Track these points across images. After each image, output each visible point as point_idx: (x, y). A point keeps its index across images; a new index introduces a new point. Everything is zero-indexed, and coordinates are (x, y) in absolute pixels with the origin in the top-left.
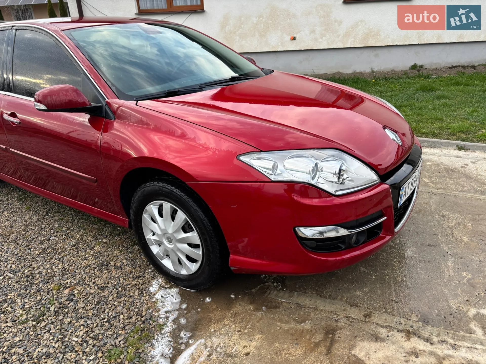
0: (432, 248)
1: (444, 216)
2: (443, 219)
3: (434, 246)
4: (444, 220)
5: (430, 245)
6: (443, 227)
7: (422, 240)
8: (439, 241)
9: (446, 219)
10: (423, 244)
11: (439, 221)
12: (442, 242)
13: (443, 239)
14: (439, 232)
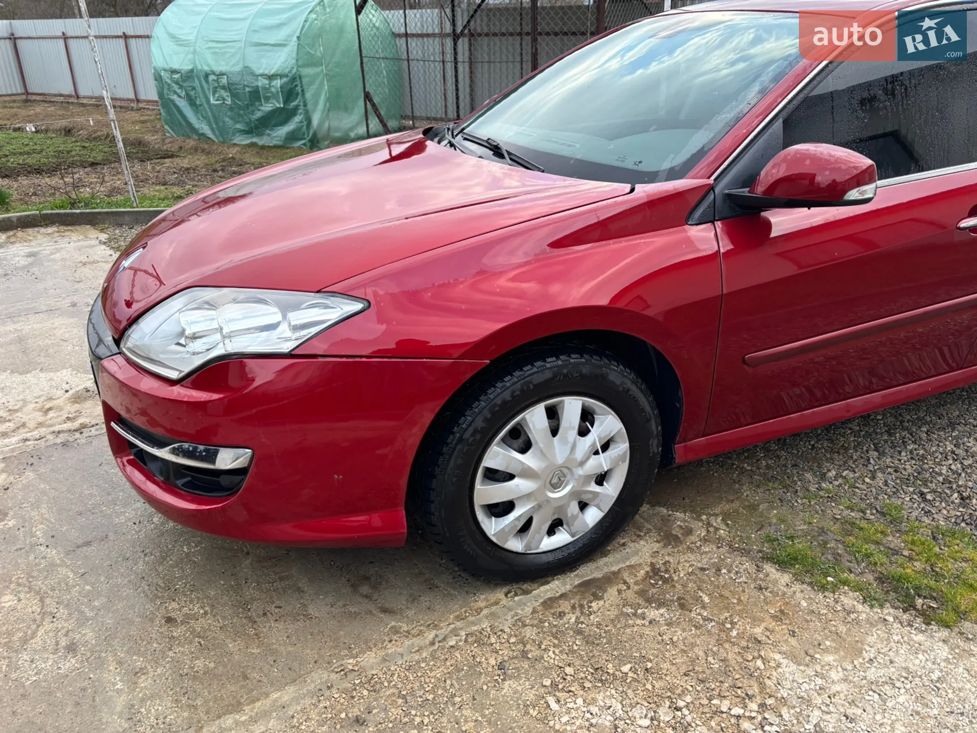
0: (80, 542)
1: (72, 648)
2: (70, 634)
3: (78, 547)
4: (66, 635)
5: (88, 544)
6: (67, 606)
7: (108, 548)
8: (69, 563)
9: (63, 642)
10: (103, 540)
11: (83, 621)
12: (63, 564)
13: (63, 571)
14: (75, 587)
